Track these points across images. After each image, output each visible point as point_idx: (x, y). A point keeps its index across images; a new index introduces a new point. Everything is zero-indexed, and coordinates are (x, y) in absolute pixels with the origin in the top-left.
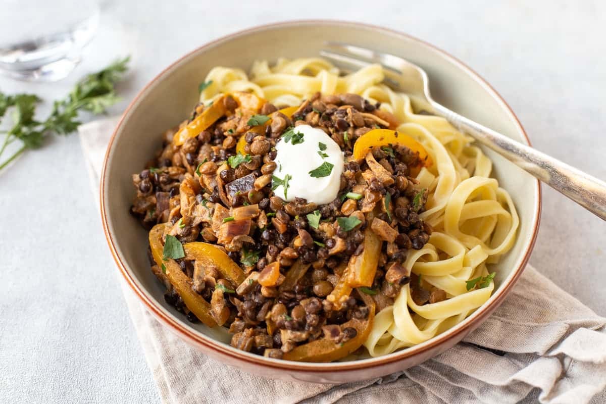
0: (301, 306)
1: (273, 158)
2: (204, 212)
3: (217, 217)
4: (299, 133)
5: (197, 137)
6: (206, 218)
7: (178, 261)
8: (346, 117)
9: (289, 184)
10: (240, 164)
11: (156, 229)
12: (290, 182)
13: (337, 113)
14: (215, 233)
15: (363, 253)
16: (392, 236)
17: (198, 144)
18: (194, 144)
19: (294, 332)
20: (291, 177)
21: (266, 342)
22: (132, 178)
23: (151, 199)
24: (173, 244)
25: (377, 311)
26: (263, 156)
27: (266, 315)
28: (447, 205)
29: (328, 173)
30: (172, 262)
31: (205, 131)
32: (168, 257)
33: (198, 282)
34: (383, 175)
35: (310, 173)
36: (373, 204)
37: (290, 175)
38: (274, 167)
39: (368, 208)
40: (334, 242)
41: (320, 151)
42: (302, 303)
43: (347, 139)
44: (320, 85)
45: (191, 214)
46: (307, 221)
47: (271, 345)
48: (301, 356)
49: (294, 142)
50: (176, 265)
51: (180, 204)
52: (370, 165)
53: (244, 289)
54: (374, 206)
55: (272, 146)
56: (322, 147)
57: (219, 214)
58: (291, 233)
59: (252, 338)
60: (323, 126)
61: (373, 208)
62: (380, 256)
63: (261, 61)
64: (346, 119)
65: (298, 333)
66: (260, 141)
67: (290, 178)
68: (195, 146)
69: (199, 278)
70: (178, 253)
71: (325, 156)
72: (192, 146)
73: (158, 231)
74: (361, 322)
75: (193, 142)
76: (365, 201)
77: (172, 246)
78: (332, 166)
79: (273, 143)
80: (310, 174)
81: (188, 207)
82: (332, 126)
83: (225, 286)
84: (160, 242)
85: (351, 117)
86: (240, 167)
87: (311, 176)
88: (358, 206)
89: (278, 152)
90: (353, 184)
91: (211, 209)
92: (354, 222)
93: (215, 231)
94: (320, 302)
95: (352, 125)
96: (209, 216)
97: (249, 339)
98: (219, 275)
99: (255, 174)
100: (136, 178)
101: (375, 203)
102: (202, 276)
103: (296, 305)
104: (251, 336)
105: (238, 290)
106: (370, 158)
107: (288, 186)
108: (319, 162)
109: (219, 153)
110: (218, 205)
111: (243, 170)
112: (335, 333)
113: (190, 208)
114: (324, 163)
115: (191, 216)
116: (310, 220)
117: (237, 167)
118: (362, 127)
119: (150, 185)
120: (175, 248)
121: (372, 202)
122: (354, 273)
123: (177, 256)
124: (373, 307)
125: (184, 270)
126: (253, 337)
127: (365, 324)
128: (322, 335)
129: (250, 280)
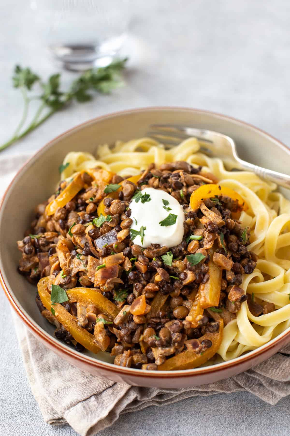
0: (166, 327)
1: (129, 215)
2: (79, 264)
3: (91, 266)
4: (146, 194)
5: (65, 207)
6: (82, 268)
7: (63, 304)
8: (180, 179)
9: (145, 233)
10: (104, 223)
11: (43, 282)
12: (145, 232)
13: (172, 177)
14: (91, 279)
15: (210, 281)
16: (229, 265)
17: (66, 212)
18: (63, 212)
19: (164, 349)
20: (145, 228)
21: (142, 359)
22: (17, 244)
23: (34, 259)
24: (58, 291)
25: (225, 325)
26: (120, 215)
27: (139, 338)
28: (265, 238)
29: (174, 222)
30: (59, 305)
31: (70, 201)
32: (55, 302)
33: (82, 318)
34: (216, 219)
35: (160, 223)
36: (212, 242)
37: (144, 226)
38: (131, 222)
39: (208, 246)
40: (186, 275)
41: (165, 206)
42: (166, 325)
43: (183, 195)
44: (153, 158)
45: (69, 266)
46: (162, 261)
47: (146, 361)
48: (172, 367)
49: (143, 202)
50: (63, 307)
51: (58, 260)
52: (205, 213)
53: (120, 319)
55: (126, 206)
56: (166, 203)
57: (92, 264)
58: (151, 272)
59: (130, 358)
60: (163, 187)
61: (212, 245)
62: (222, 282)
63: (102, 145)
64: (180, 180)
65: (167, 349)
66: (117, 204)
67: (144, 229)
68: (64, 214)
69: (83, 315)
70: (63, 298)
71: (169, 209)
72: (62, 214)
73: (44, 283)
74: (214, 335)
75: (63, 210)
76: (205, 241)
77: (58, 293)
78: (176, 216)
79: (127, 204)
80: (160, 224)
81: (66, 262)
82: (170, 187)
83: (105, 319)
84: (47, 291)
85: (183, 179)
86: (104, 225)
87: (161, 225)
88: (201, 246)
89: (132, 211)
90: (193, 229)
91: (85, 262)
92: (199, 257)
93: (90, 277)
94: (181, 322)
95: (185, 184)
96: (84, 267)
97: (129, 359)
98: (98, 311)
99: (116, 230)
100: (20, 243)
101: (213, 241)
102: (84, 314)
103: (162, 327)
104: (130, 356)
105: (115, 321)
106: (204, 208)
107: (144, 235)
108: (165, 215)
109: (84, 217)
110: (90, 257)
111: (106, 228)
112: (195, 345)
113: (68, 261)
114: (170, 215)
115: (69, 268)
116: (164, 260)
117: (101, 226)
118: (193, 185)
119: (32, 248)
120: (60, 294)
121: (211, 240)
122: (204, 296)
123: (62, 301)
124: (221, 322)
125: (69, 311)
126: (131, 356)
127: (217, 336)
128: (185, 348)
129: (123, 312)
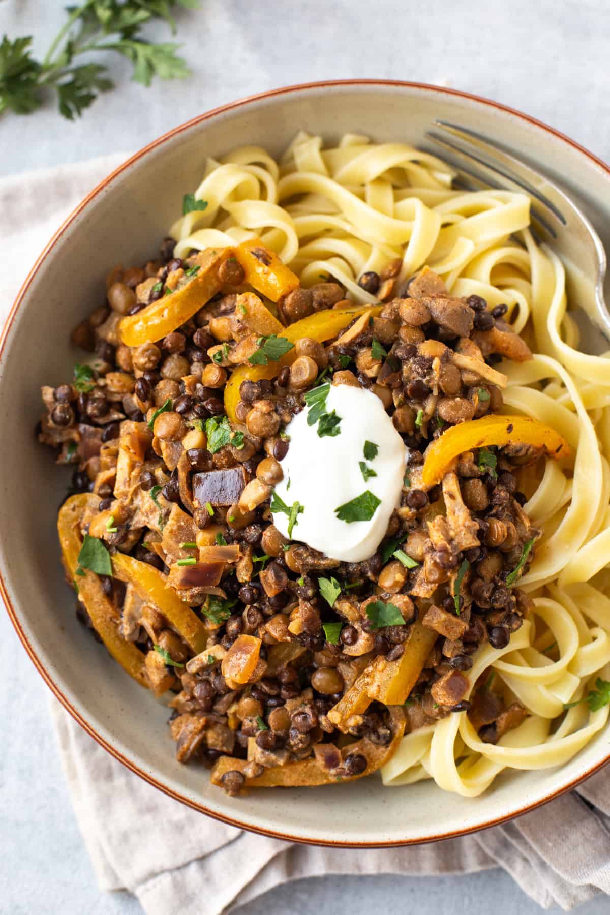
0: (286, 710)
1: (281, 453)
2: (153, 511)
3: (171, 532)
4: (334, 413)
5: (160, 343)
6: (154, 523)
7: (102, 577)
8: (428, 378)
9: (297, 520)
10: (223, 448)
11: (72, 506)
12: (300, 517)
13: (415, 362)
14: (166, 555)
15: (400, 661)
16: (455, 632)
17: (161, 353)
18: (153, 358)
19: (267, 753)
20: (303, 510)
21: (223, 745)
22: (40, 394)
23: (70, 433)
24: (96, 551)
25: (407, 731)
26: (264, 440)
27: (229, 707)
29: (369, 516)
30: (91, 577)
31: (178, 331)
32: (86, 567)
33: (128, 628)
34: (463, 533)
35: (337, 511)
36: (433, 585)
37: (302, 504)
38: (279, 477)
39: (422, 590)
40: (355, 639)
41: (364, 460)
42: (289, 705)
43: (421, 425)
45: (132, 500)
46: (317, 587)
47: (231, 750)
48: (273, 783)
49: (322, 432)
50: (98, 583)
51: (116, 466)
52: (447, 501)
53: (198, 667)
54: (434, 588)
55: (282, 426)
56: (371, 451)
57: (175, 528)
59: (201, 735)
60: (384, 385)
61: (431, 592)
62: (430, 654)
63: (311, 135)
64: (429, 381)
65: (273, 757)
66: (263, 414)
67: (300, 510)
68: (154, 362)
69: (132, 618)
70: (102, 565)
71: (370, 474)
72: (150, 361)
73: (74, 509)
74: (377, 748)
75: (153, 354)
76: (422, 574)
77: (94, 553)
78: (377, 502)
79: (287, 418)
80: (337, 513)
81: (127, 489)
82: (402, 386)
83: (170, 655)
84: (75, 533)
85: (436, 379)
86: (222, 452)
87: (338, 517)
88: (406, 586)
89: (291, 445)
90: (410, 527)
91: (164, 511)
92: (393, 617)
93: (165, 551)
94: (316, 717)
95: (435, 392)
96: (160, 522)
97: (197, 739)
98: (163, 625)
99: (246, 470)
100: (48, 394)
101: (437, 585)
102: (136, 615)
103: (278, 705)
104: (201, 731)
105: (189, 665)
106: (451, 485)
107: (296, 522)
108: (357, 487)
109: (195, 389)
110: (175, 508)
111: (226, 459)
112: (331, 762)
113: (132, 489)
114: (365, 494)
115: (131, 507)
116: (321, 586)
117: (218, 451)
118: (454, 396)
119: (70, 417)
120: (99, 557)
121: (434, 582)
122: (379, 686)
123: (99, 570)
124: (401, 727)
125: (109, 595)
126: (204, 732)
127: (383, 752)
128: (313, 756)
129: (210, 656)
